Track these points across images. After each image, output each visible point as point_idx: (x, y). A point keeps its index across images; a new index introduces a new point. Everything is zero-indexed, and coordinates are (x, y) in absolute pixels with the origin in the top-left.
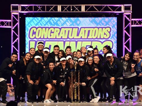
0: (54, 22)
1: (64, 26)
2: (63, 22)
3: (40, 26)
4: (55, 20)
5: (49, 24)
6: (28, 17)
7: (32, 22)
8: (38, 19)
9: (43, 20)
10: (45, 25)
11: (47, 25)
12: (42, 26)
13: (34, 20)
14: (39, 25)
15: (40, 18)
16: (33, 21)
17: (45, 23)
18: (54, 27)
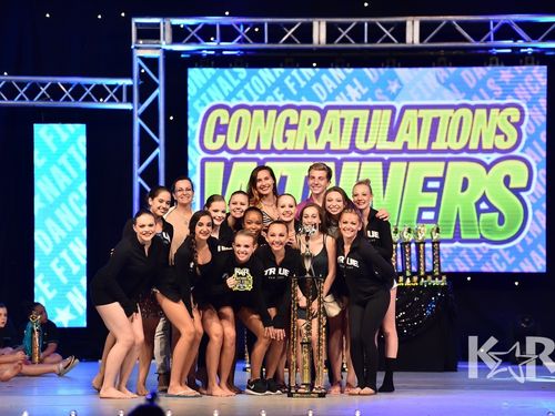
0: (297, 86)
1: (339, 102)
2: (335, 87)
3: (245, 101)
4: (304, 79)
5: (280, 93)
6: (199, 66)
7: (214, 86)
8: (236, 76)
9: (254, 78)
10: (263, 98)
11: (269, 98)
12: (251, 104)
13: (220, 80)
14: (239, 99)
15: (242, 72)
16: (217, 85)
17: (262, 92)
18: (298, 104)
